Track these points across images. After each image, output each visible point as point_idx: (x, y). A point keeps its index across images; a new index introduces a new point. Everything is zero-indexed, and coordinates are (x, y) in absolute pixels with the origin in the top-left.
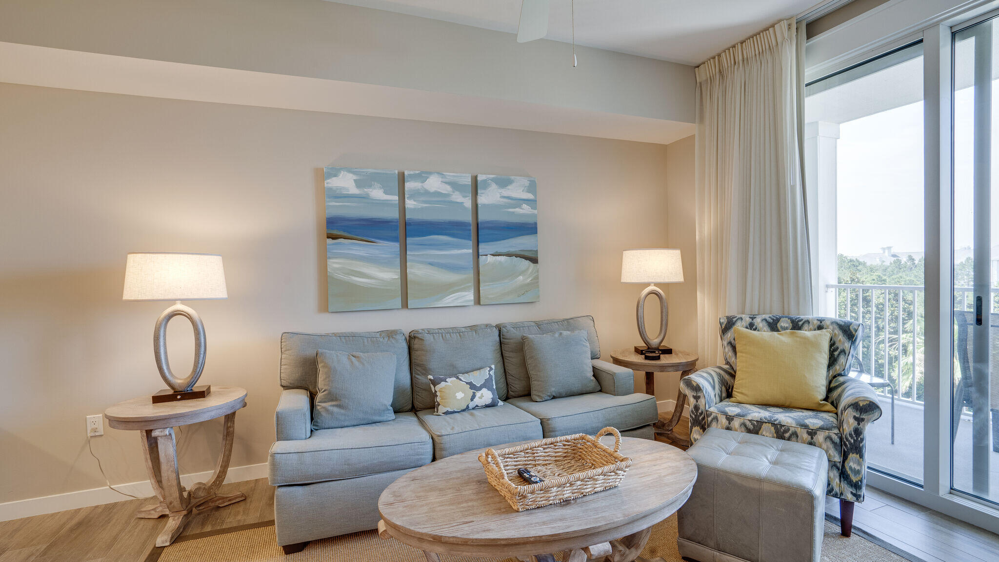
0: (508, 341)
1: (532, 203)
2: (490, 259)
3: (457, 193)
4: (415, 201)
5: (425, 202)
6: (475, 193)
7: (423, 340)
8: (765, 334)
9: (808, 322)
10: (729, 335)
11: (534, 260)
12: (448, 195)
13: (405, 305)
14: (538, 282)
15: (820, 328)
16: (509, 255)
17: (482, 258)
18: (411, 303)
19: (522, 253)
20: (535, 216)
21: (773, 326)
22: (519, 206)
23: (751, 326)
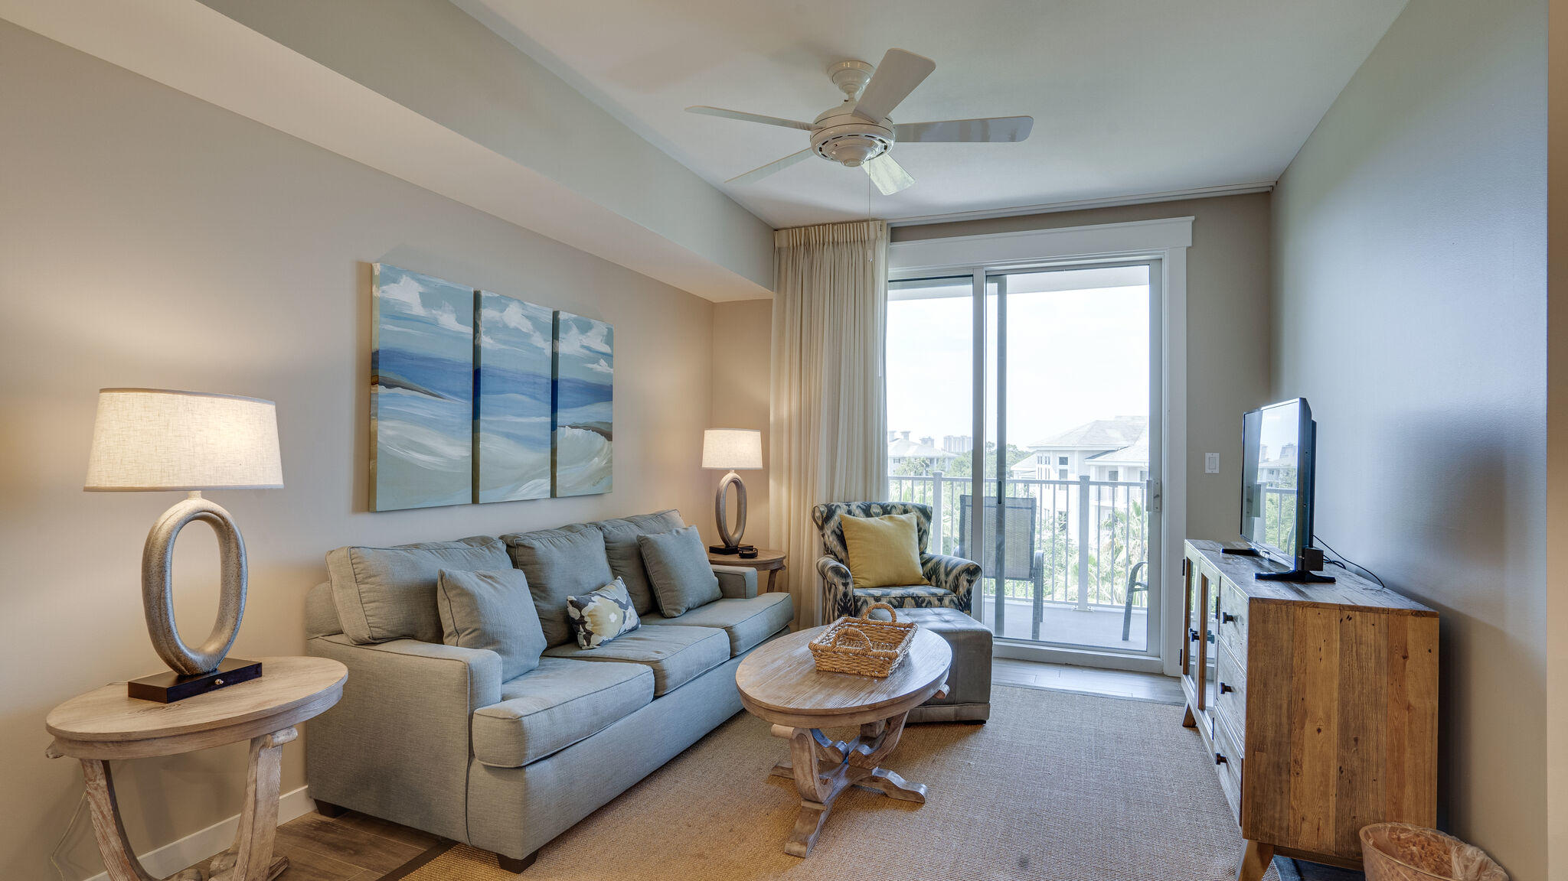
0: (614, 544)
1: (608, 357)
2: (568, 431)
3: (538, 334)
4: (492, 338)
5: (505, 343)
6: (555, 336)
7: (533, 548)
8: (862, 519)
9: (894, 507)
10: (833, 524)
11: (609, 436)
12: (527, 335)
13: (475, 500)
14: (611, 467)
15: (905, 512)
16: (586, 427)
17: (560, 430)
18: (483, 496)
19: (598, 426)
20: (610, 376)
21: (867, 512)
22: (596, 362)
23: (849, 512)
